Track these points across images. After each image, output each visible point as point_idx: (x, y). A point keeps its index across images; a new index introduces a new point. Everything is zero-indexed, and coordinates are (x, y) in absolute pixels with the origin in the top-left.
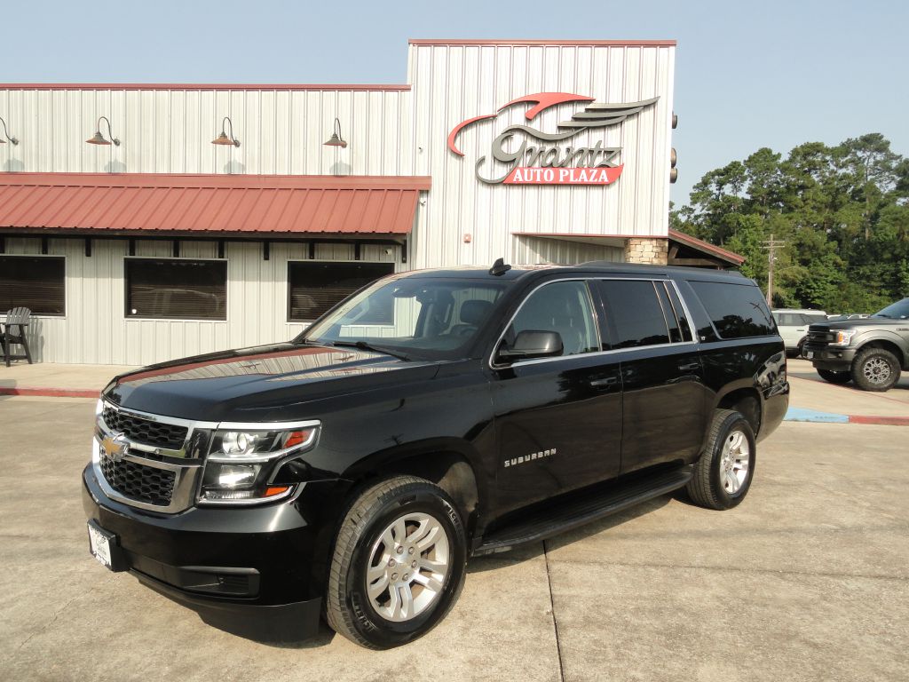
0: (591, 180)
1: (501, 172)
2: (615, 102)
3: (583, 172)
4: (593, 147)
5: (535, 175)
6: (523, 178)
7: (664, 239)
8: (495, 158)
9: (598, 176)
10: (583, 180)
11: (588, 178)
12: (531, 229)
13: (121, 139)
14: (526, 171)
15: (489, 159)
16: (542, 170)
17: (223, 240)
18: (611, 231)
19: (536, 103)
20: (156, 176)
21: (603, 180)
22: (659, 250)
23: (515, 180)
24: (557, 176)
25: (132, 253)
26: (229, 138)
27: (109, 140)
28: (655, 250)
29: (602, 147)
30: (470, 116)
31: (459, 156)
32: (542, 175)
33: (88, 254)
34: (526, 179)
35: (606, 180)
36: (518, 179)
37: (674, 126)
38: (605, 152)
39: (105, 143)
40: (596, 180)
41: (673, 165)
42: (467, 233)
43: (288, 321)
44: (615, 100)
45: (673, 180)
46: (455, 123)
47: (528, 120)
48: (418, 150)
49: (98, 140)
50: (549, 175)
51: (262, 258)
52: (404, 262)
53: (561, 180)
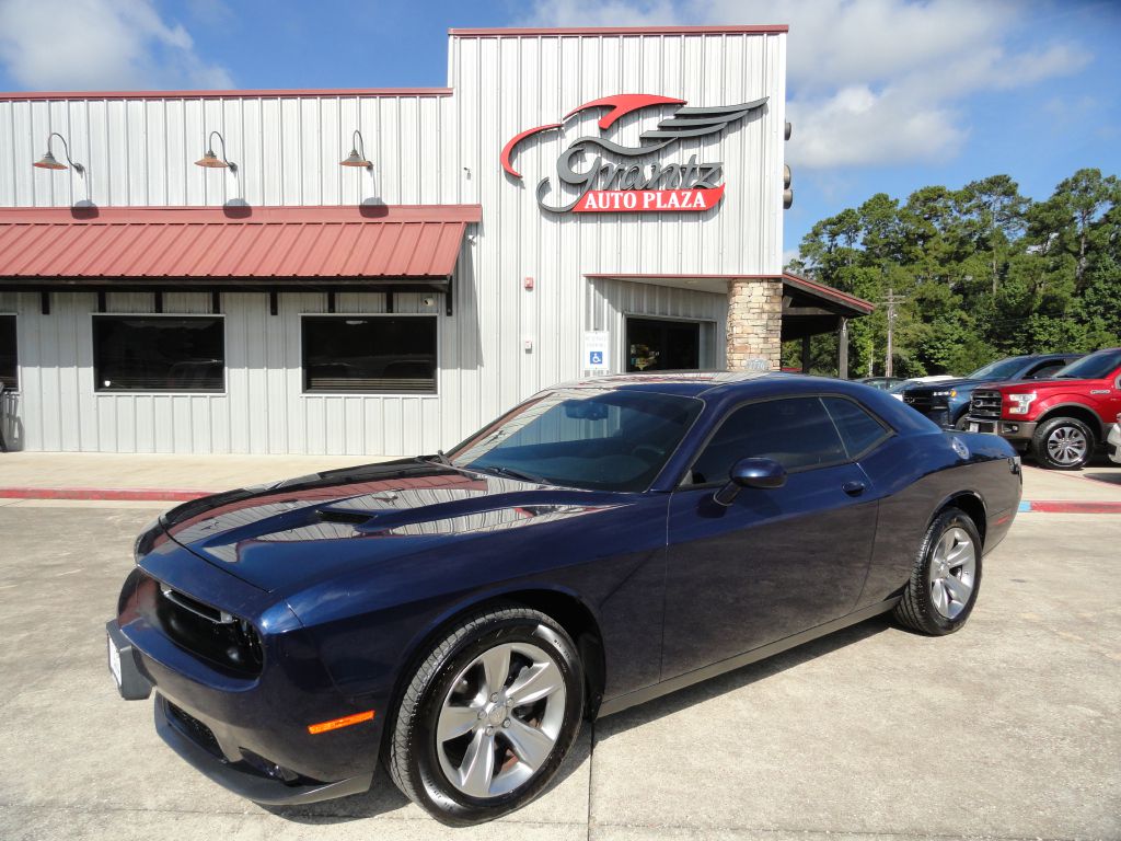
0: (684, 205)
1: (569, 199)
2: (713, 105)
3: (674, 196)
4: (686, 162)
5: (612, 199)
6: (597, 203)
7: (777, 279)
8: (561, 180)
9: (692, 200)
10: (673, 205)
11: (680, 203)
12: (609, 269)
13: (84, 164)
14: (601, 195)
15: (554, 183)
16: (621, 194)
17: (217, 287)
18: (710, 270)
19: (612, 107)
20: (130, 210)
21: (699, 205)
22: (771, 293)
23: (587, 207)
24: (640, 200)
25: (102, 308)
26: (220, 158)
27: (66, 163)
28: (766, 293)
29: (697, 162)
30: (529, 125)
31: (515, 178)
32: (621, 199)
33: (46, 311)
34: (601, 206)
35: (703, 205)
36: (590, 206)
37: (787, 136)
38: (701, 169)
39: (61, 167)
40: (690, 206)
41: (787, 185)
42: (529, 276)
43: (304, 392)
44: (712, 102)
45: (787, 204)
46: (510, 134)
47: (603, 130)
48: (464, 173)
49: (49, 163)
50: (629, 200)
51: (269, 312)
52: (449, 314)
53: (646, 206)
